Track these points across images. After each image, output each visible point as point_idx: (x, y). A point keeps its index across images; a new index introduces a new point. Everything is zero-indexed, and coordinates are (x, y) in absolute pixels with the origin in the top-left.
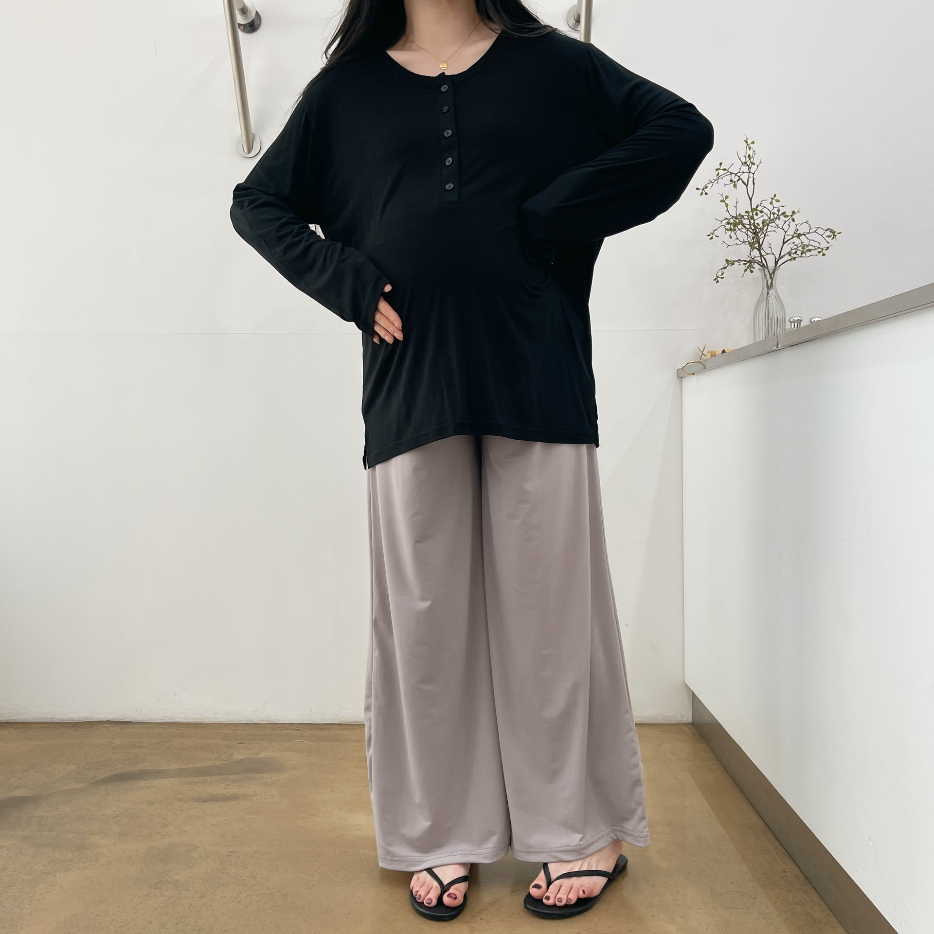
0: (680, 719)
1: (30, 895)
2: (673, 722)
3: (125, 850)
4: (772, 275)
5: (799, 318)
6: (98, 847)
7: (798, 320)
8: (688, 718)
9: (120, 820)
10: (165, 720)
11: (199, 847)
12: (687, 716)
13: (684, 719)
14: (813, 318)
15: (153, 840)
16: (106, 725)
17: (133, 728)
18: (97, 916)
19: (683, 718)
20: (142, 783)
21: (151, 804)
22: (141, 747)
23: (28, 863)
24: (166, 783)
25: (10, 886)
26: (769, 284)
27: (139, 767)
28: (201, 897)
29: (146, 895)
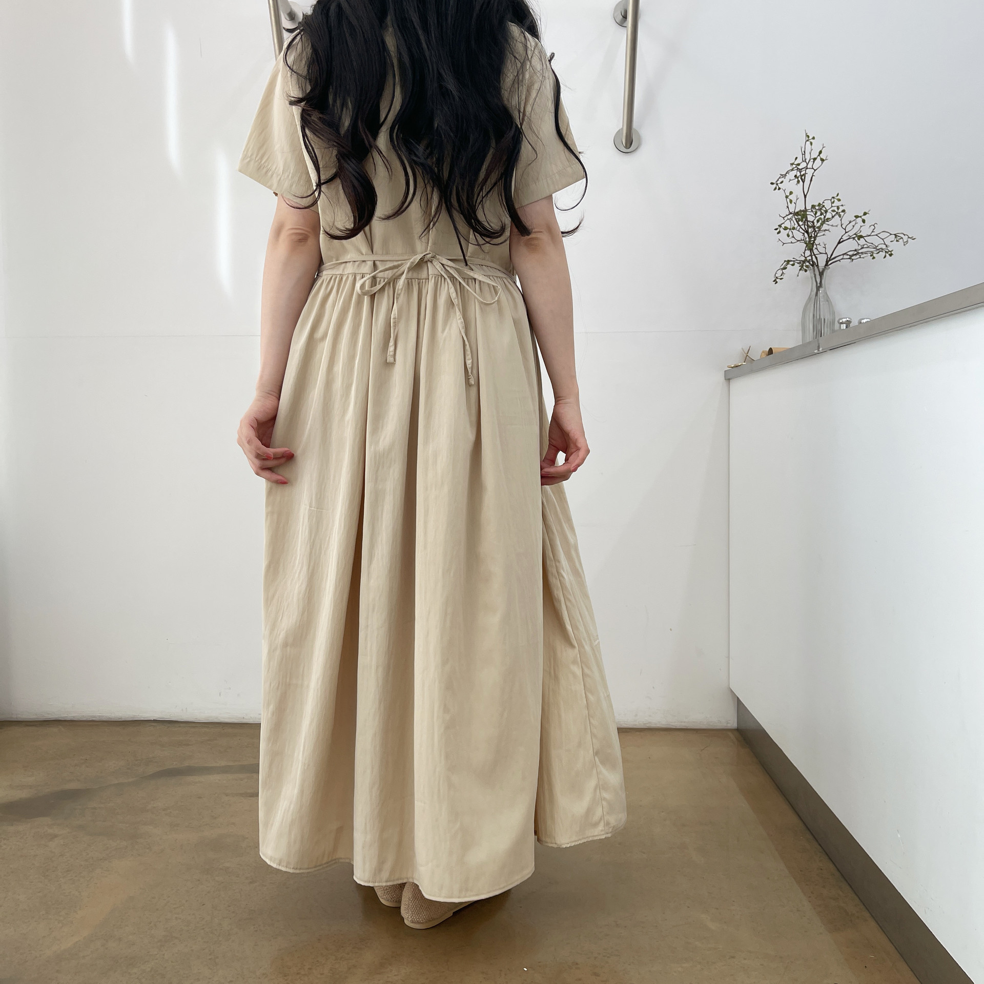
0: (725, 725)
1: (88, 879)
2: (718, 728)
3: (177, 839)
4: (821, 274)
5: (848, 319)
6: (150, 836)
7: (848, 321)
8: (733, 723)
9: (171, 812)
10: (211, 720)
11: (247, 838)
12: (731, 722)
13: (728, 725)
14: (863, 319)
15: (203, 831)
16: (153, 724)
17: (179, 727)
18: (153, 898)
19: (728, 723)
20: (190, 779)
21: (201, 797)
22: (188, 745)
23: (84, 851)
24: (215, 778)
25: (68, 871)
26: (819, 285)
27: (186, 764)
28: (251, 883)
29: (199, 880)
